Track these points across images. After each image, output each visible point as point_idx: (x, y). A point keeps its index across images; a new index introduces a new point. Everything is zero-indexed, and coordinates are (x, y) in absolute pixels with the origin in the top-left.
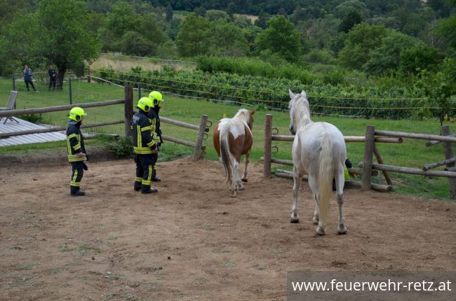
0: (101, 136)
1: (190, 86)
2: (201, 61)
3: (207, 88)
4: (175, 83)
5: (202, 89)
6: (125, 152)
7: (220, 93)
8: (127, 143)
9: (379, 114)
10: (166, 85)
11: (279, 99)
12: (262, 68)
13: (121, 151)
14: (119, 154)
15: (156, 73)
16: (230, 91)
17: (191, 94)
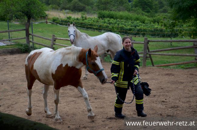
0: (18, 44)
1: (90, 25)
2: (100, 13)
3: (97, 25)
4: (84, 24)
5: (95, 26)
6: (26, 50)
7: (103, 28)
8: (27, 47)
9: (168, 35)
10: (80, 24)
11: (127, 30)
12: (126, 16)
13: (24, 50)
14: (23, 51)
15: (77, 19)
16: (107, 27)
17: (91, 28)
